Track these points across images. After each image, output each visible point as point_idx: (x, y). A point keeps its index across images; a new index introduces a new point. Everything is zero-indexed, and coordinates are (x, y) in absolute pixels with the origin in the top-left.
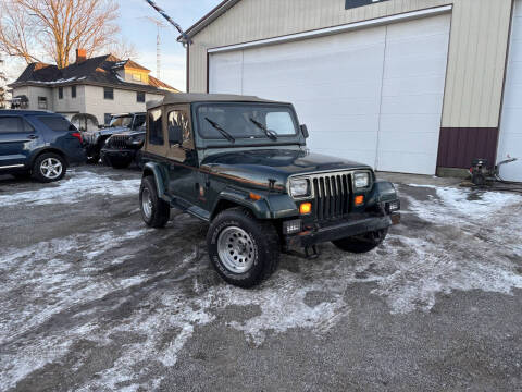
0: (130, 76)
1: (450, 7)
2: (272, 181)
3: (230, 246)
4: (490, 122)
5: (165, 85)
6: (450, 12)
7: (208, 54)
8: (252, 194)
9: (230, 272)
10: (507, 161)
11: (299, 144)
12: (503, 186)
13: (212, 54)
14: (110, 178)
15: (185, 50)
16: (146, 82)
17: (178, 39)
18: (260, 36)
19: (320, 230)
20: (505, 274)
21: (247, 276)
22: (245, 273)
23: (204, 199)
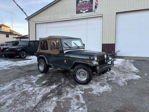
0: (4, 29)
1: (102, 15)
2: (90, 57)
3: (79, 74)
4: (113, 42)
5: (15, 32)
6: (102, 16)
7: (36, 24)
8: (86, 61)
9: (80, 81)
10: (118, 51)
11: (84, 49)
12: (117, 57)
13: (37, 24)
14: (12, 61)
15: (28, 22)
16: (9, 31)
17: (25, 19)
18: (52, 19)
19: (103, 68)
20: (135, 75)
21: (86, 81)
22: (85, 81)
23: (66, 63)
